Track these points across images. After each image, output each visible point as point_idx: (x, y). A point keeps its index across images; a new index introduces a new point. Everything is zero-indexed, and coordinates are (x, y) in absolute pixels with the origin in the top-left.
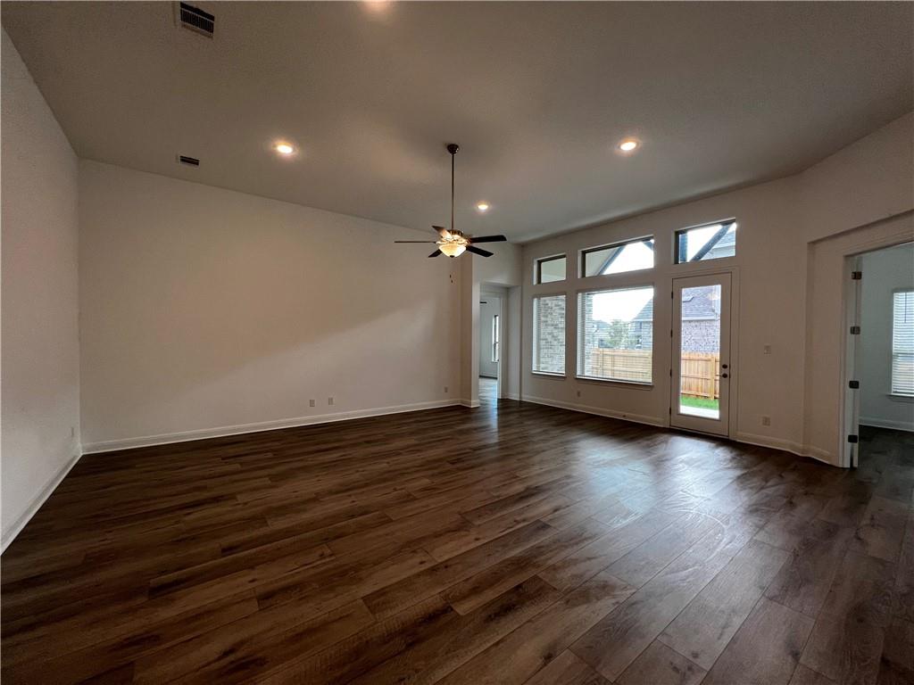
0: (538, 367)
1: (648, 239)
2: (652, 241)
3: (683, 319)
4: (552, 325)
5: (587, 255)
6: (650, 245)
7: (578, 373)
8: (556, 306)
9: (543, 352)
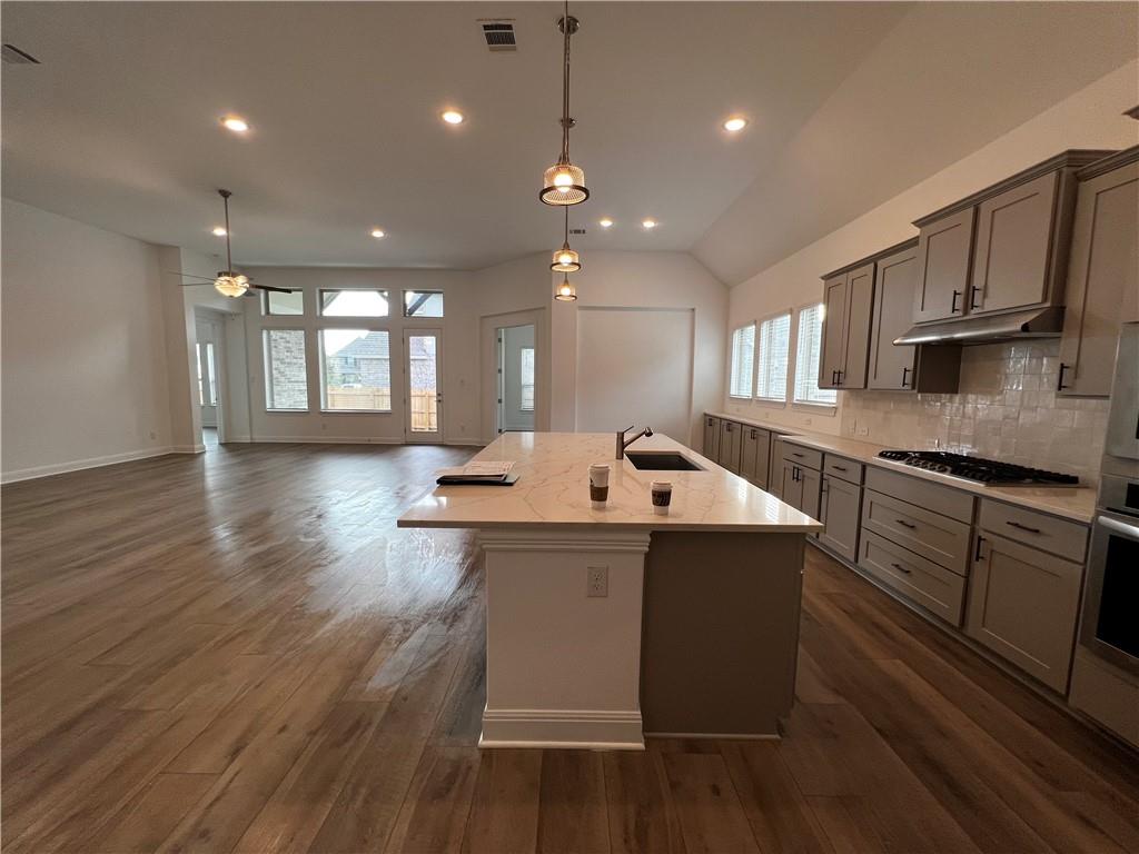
0: (273, 404)
1: (382, 291)
2: (386, 294)
3: (412, 357)
4: (278, 359)
5: (325, 294)
6: (383, 296)
7: (323, 407)
8: (282, 338)
9: (276, 389)
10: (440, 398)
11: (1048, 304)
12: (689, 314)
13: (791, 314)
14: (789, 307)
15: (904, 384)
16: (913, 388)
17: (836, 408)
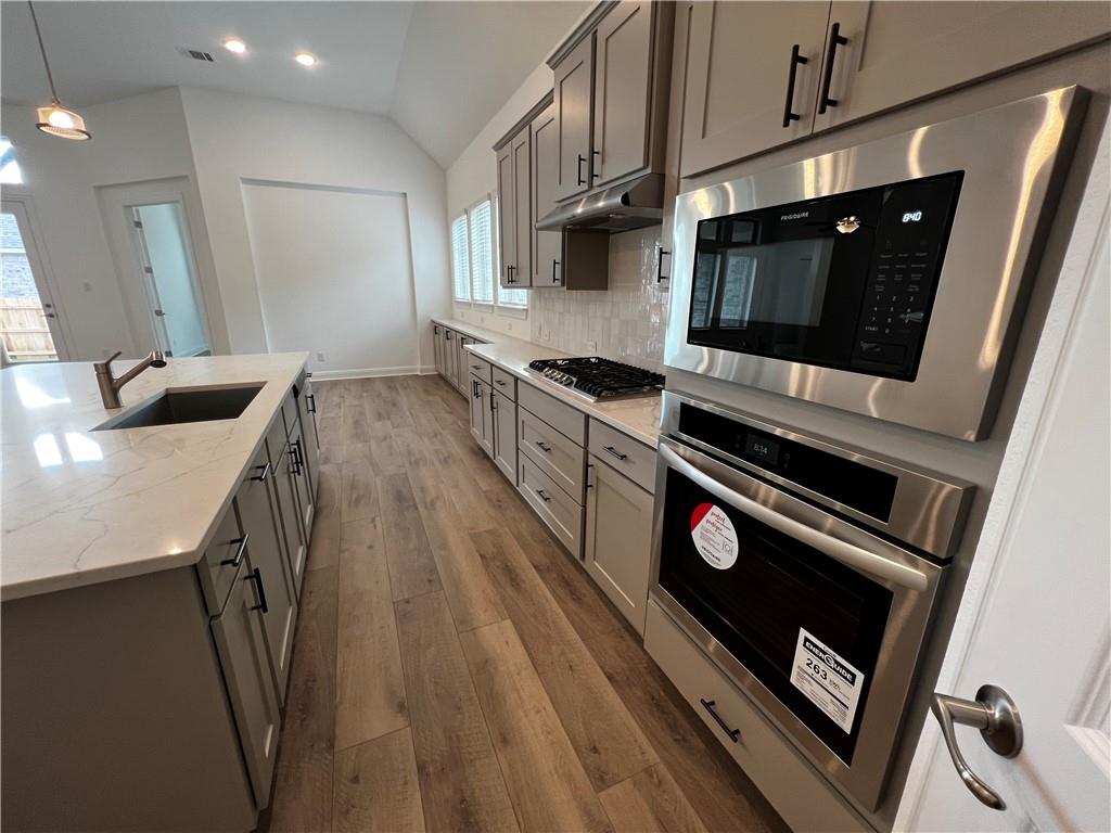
10: (51, 311)
11: (649, 171)
12: (400, 200)
13: (490, 199)
14: (486, 193)
15: (555, 280)
16: (563, 285)
17: (527, 310)
